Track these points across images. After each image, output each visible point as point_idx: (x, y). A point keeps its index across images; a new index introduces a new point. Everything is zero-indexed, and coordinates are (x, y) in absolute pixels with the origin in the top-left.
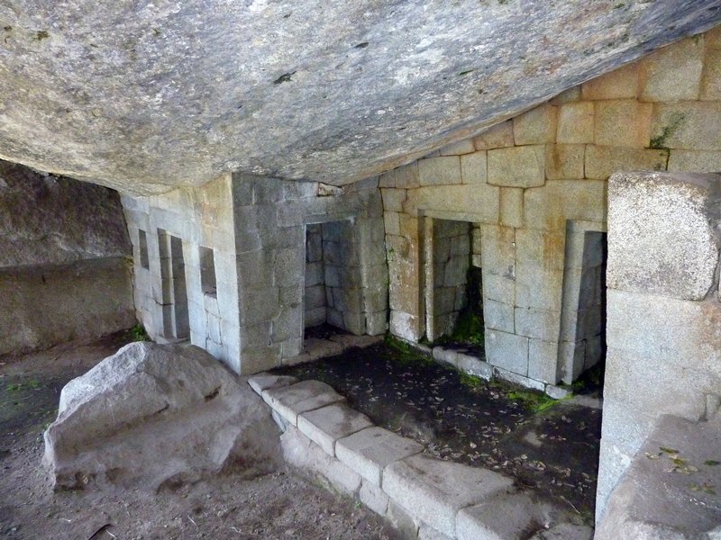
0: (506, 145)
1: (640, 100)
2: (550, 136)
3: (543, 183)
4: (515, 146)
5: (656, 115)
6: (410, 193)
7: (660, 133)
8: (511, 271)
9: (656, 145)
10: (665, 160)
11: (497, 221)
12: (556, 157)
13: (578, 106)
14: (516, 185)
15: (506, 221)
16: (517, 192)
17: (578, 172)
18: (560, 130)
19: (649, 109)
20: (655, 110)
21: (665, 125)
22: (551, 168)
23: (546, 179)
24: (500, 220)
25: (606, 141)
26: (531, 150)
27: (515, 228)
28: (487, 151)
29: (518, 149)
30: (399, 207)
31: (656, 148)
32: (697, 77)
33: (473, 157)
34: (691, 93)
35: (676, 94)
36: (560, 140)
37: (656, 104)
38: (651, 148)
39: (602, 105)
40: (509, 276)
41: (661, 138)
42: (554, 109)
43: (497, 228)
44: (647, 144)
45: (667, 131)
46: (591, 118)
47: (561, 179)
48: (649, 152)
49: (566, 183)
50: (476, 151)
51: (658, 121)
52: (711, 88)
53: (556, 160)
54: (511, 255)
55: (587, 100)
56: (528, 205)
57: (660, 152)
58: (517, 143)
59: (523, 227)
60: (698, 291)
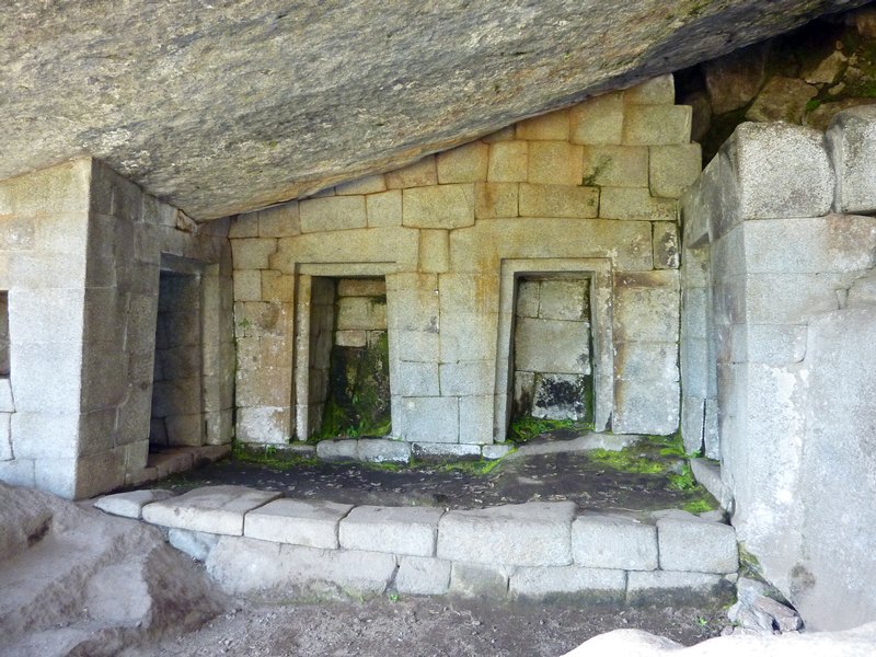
0: (429, 183)
1: (571, 142)
2: (481, 175)
3: (472, 223)
4: (439, 184)
5: (586, 157)
6: (283, 243)
7: (591, 172)
8: (434, 323)
9: (588, 182)
10: (597, 195)
11: (415, 269)
12: (488, 197)
13: (512, 145)
14: (440, 226)
15: (427, 267)
16: (441, 234)
17: (512, 210)
18: (492, 168)
19: (580, 152)
20: (585, 152)
21: (595, 166)
22: (482, 206)
23: (476, 219)
24: (419, 265)
25: (540, 179)
26: (458, 188)
27: (438, 274)
28: (402, 190)
29: (442, 188)
30: (263, 263)
31: (588, 185)
32: (619, 126)
33: (383, 197)
34: (616, 139)
35: (603, 139)
36: (492, 177)
37: (586, 147)
38: (583, 185)
39: (536, 145)
40: (431, 330)
41: (592, 177)
42: (486, 147)
43: (416, 276)
44: (580, 182)
45: (597, 171)
46: (525, 157)
47: (493, 218)
48: (582, 189)
49: (499, 221)
50: (388, 190)
51: (589, 161)
52: (631, 135)
53: (487, 198)
54: (434, 305)
55: (521, 140)
56: (454, 246)
57: (592, 189)
58: (442, 181)
59: (450, 272)
60: (824, 207)
